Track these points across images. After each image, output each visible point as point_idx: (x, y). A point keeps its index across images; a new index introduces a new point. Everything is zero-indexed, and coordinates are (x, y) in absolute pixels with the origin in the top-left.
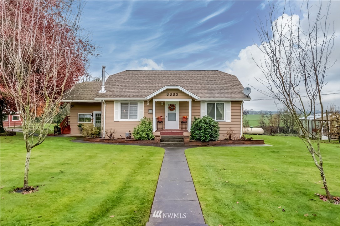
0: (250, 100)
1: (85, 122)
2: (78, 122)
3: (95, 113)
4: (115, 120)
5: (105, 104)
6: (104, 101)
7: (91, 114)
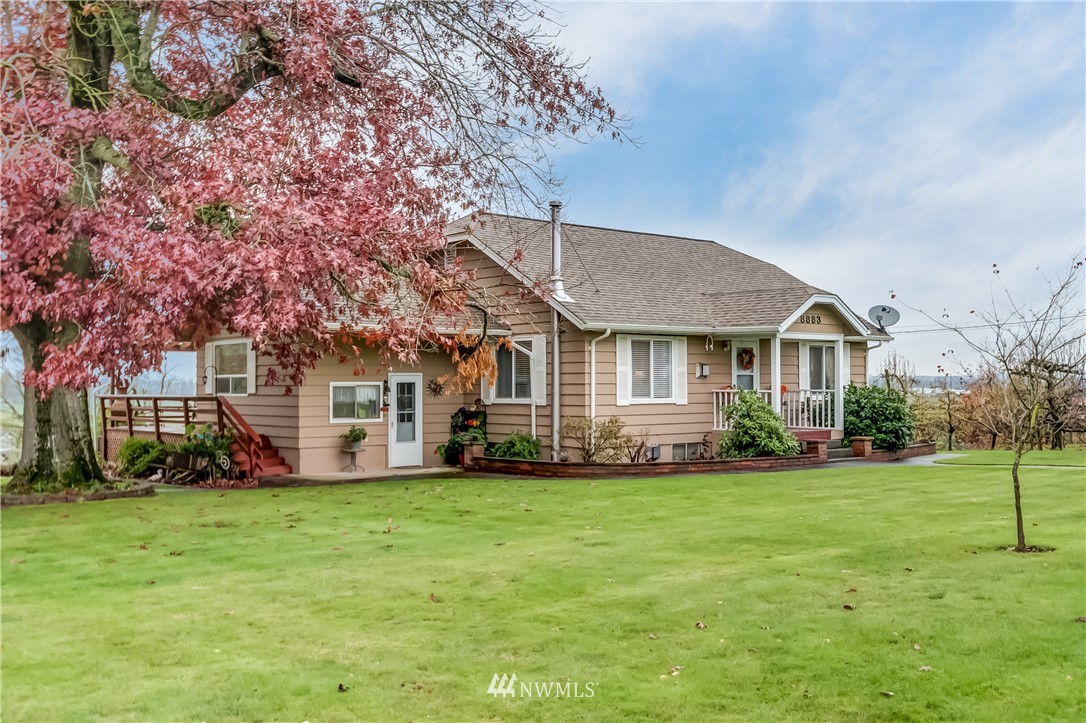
0: (888, 341)
1: (358, 417)
2: (333, 421)
3: (395, 379)
4: (620, 402)
5: (593, 344)
6: (608, 332)
7: (381, 384)
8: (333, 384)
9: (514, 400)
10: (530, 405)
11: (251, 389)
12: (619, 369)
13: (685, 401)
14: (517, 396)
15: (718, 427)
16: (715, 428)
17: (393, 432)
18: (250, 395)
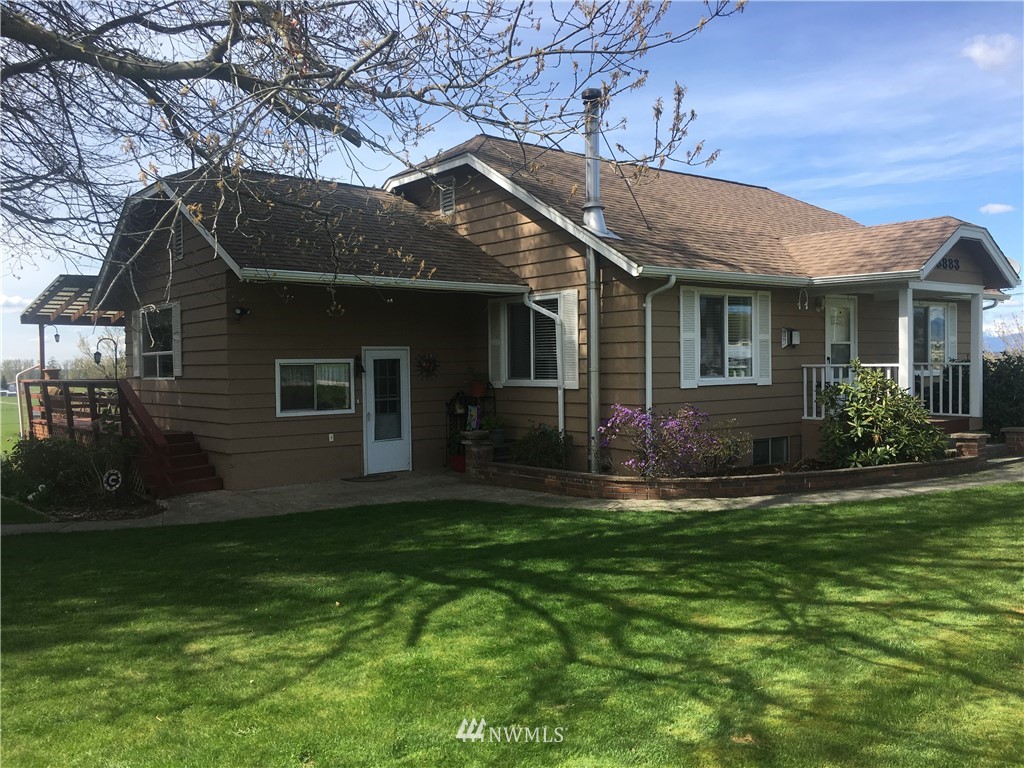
0: (1003, 300)
1: (318, 408)
2: (281, 414)
3: (371, 355)
4: (685, 384)
5: (649, 300)
6: (673, 280)
7: (351, 361)
8: (278, 362)
9: (533, 382)
10: (557, 388)
11: (177, 371)
12: (684, 336)
13: (768, 381)
14: (536, 378)
15: (810, 414)
16: (805, 417)
17: (369, 427)
18: (177, 378)
